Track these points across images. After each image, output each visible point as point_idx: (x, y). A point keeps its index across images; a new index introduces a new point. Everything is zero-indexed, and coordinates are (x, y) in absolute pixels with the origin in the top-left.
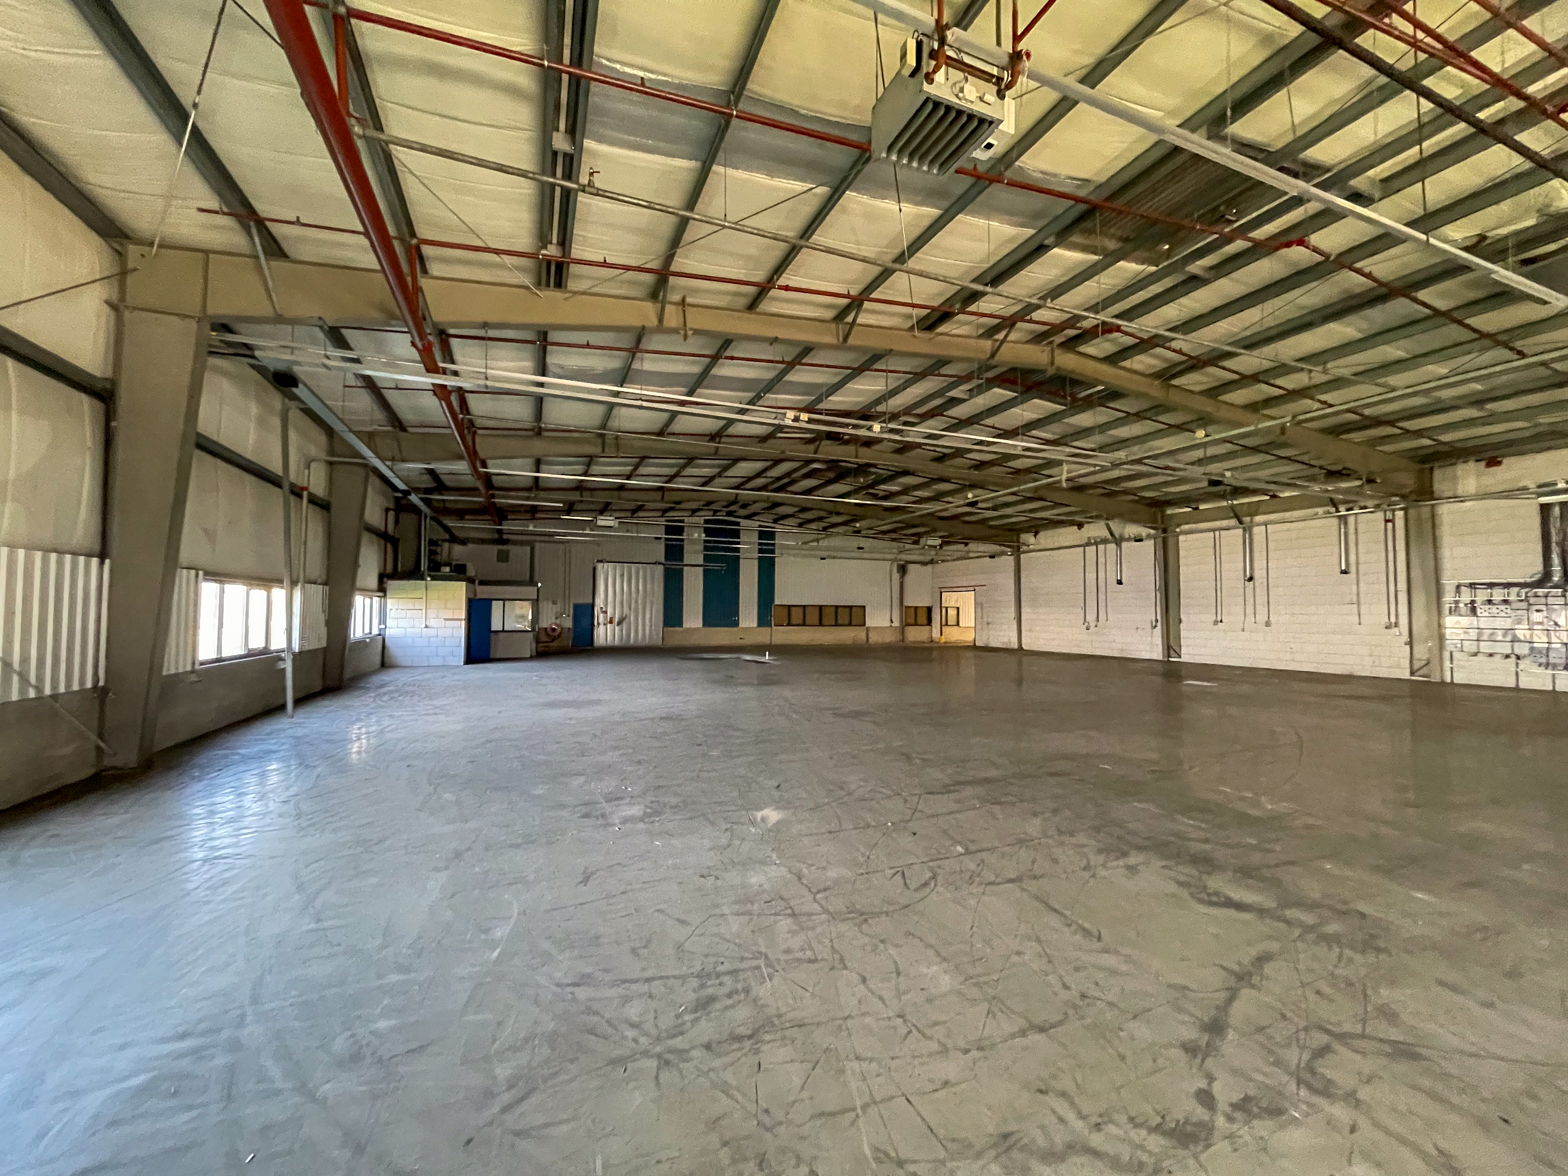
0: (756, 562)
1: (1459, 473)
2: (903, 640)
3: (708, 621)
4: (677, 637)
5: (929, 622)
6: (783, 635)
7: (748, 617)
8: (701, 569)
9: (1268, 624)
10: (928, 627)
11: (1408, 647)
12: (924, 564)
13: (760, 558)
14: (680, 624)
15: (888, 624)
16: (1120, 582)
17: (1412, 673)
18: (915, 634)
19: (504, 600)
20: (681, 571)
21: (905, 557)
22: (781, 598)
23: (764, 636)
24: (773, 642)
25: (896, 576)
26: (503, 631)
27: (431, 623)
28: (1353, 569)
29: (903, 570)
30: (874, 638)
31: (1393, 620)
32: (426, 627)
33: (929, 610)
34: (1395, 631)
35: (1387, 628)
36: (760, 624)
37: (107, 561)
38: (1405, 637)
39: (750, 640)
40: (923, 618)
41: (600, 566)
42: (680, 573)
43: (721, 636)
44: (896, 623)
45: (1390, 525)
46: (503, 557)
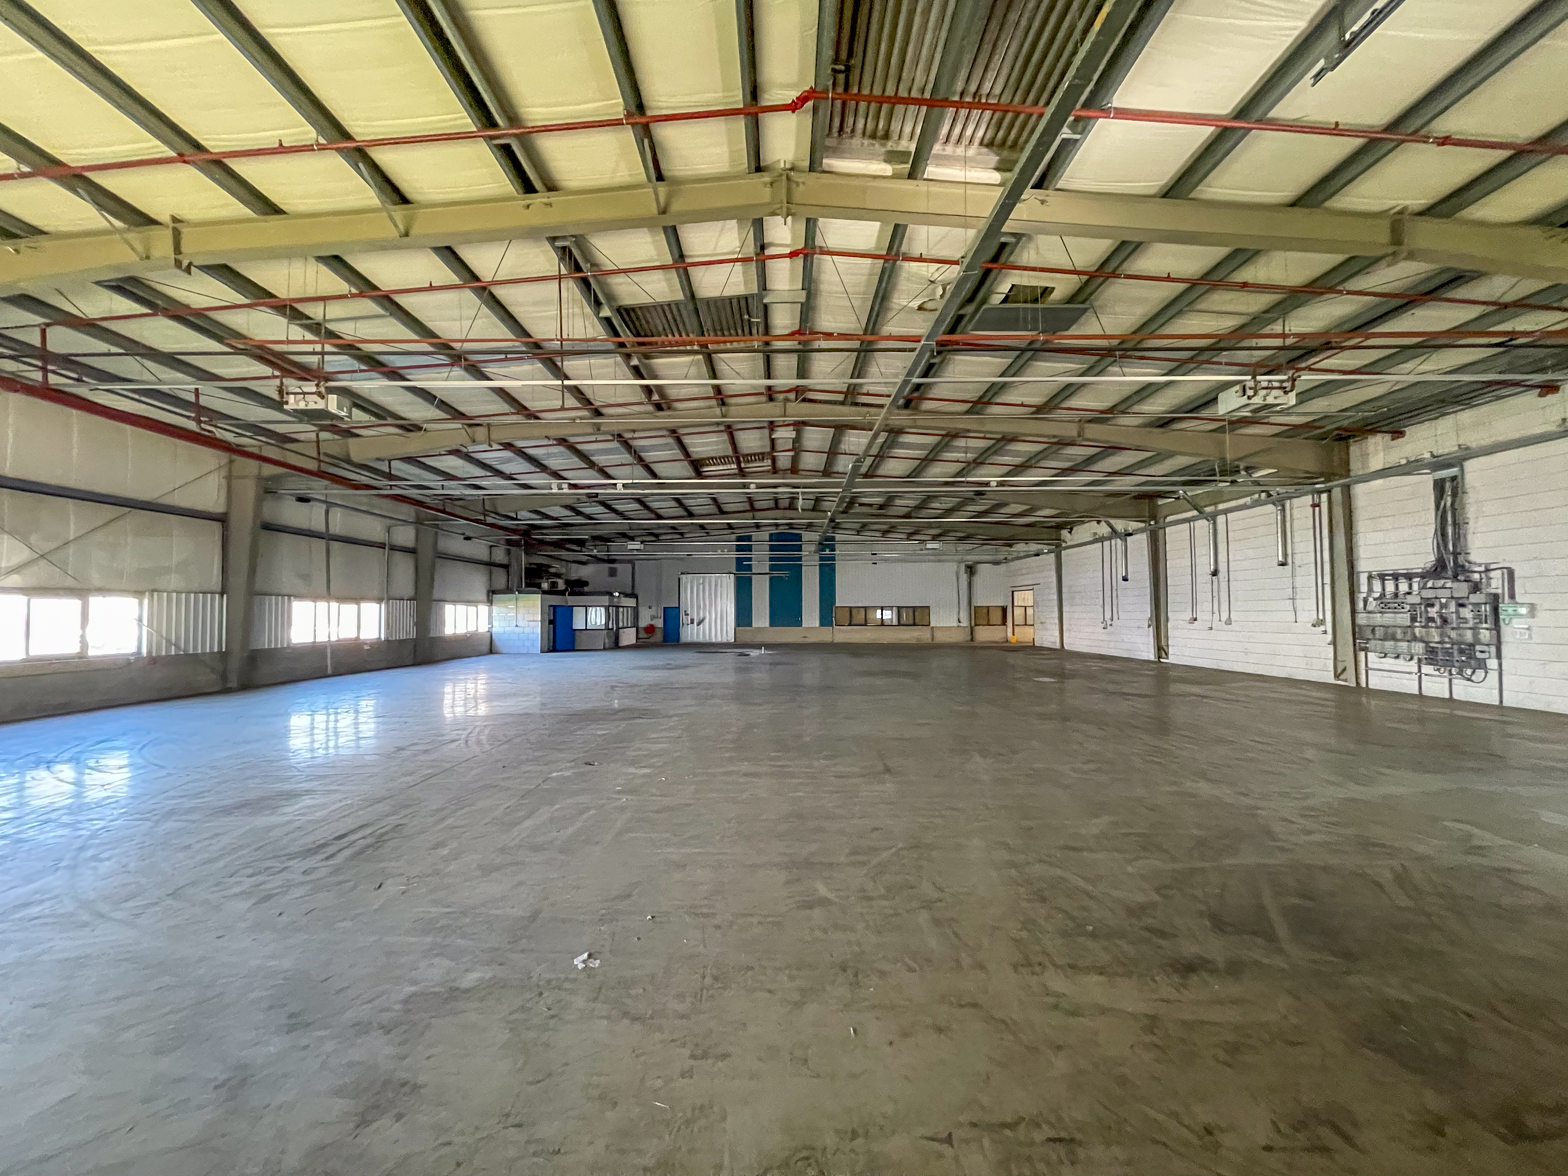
0: (818, 567)
1: (1371, 448)
2: (972, 640)
3: (775, 621)
4: (747, 635)
5: (1004, 623)
6: (843, 634)
7: (811, 616)
8: (767, 577)
9: (1229, 622)
10: (1004, 627)
11: (1331, 648)
12: (996, 563)
13: (820, 565)
14: (750, 624)
15: (955, 624)
16: (1125, 579)
17: (1337, 676)
18: (985, 634)
19: (586, 606)
20: (750, 579)
21: (971, 558)
22: (842, 599)
23: (826, 635)
24: (836, 641)
25: (964, 577)
26: (586, 629)
27: (520, 623)
28: (1290, 561)
29: (971, 570)
30: (941, 638)
31: (1321, 617)
32: (517, 626)
33: (1004, 610)
34: (1322, 628)
35: (1314, 626)
36: (823, 623)
37: (225, 596)
38: (1329, 637)
39: (812, 639)
40: (996, 617)
41: (684, 577)
42: (750, 580)
43: (788, 635)
44: (965, 623)
45: (1317, 509)
46: (613, 573)
